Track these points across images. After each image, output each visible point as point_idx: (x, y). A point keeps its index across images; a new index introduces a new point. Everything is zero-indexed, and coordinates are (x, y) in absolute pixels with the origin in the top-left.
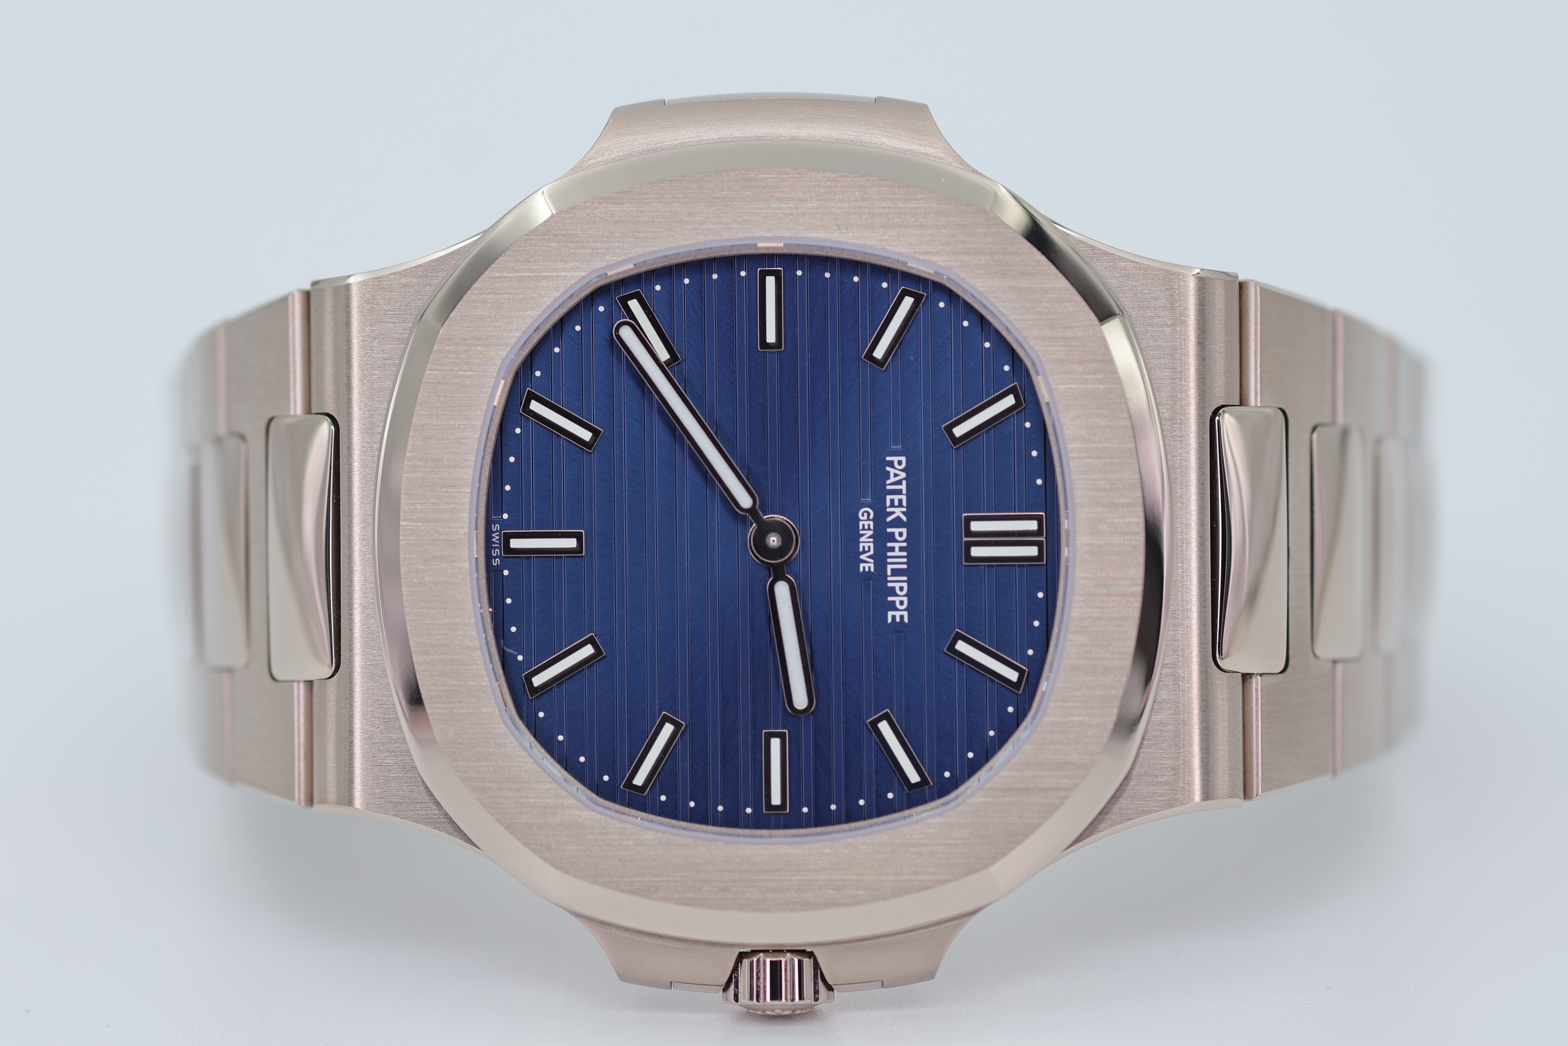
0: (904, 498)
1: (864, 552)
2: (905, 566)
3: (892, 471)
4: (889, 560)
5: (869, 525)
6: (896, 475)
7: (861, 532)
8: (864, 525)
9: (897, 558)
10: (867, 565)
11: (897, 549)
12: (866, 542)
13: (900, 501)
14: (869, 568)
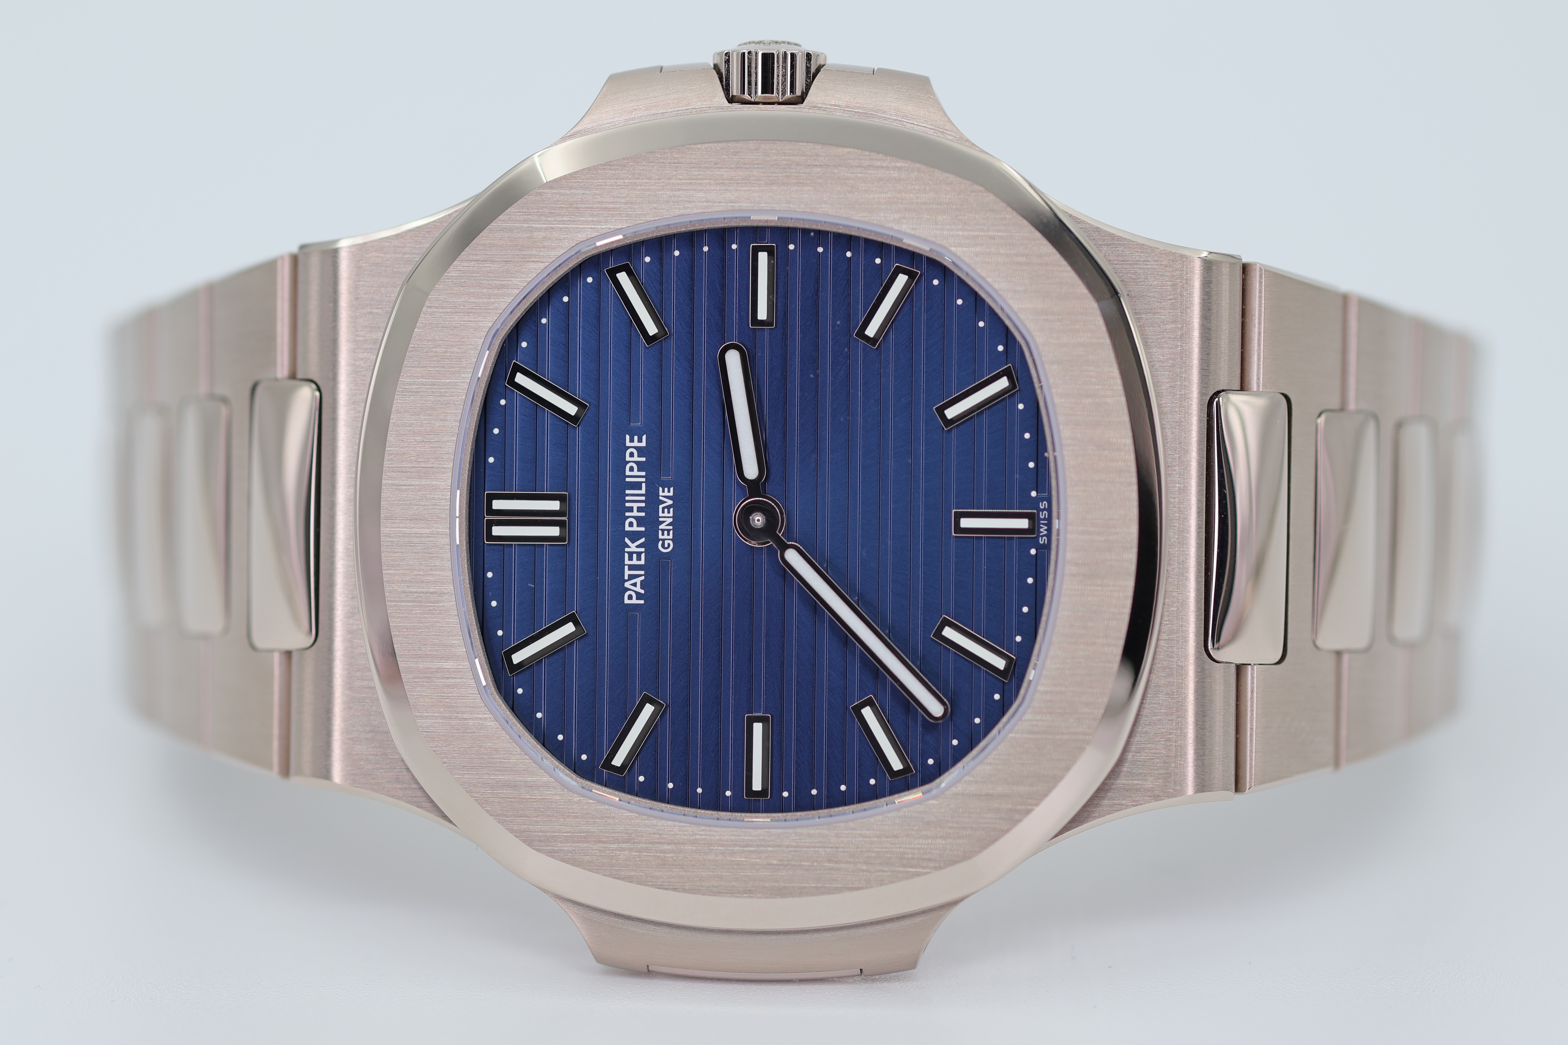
0: (627, 562)
1: (668, 507)
2: (627, 492)
3: (638, 589)
4: (643, 498)
5: (663, 534)
6: (635, 585)
7: (671, 527)
8: (668, 535)
9: (635, 500)
10: (666, 494)
11: (635, 509)
12: (666, 517)
13: (631, 559)
14: (663, 491)
